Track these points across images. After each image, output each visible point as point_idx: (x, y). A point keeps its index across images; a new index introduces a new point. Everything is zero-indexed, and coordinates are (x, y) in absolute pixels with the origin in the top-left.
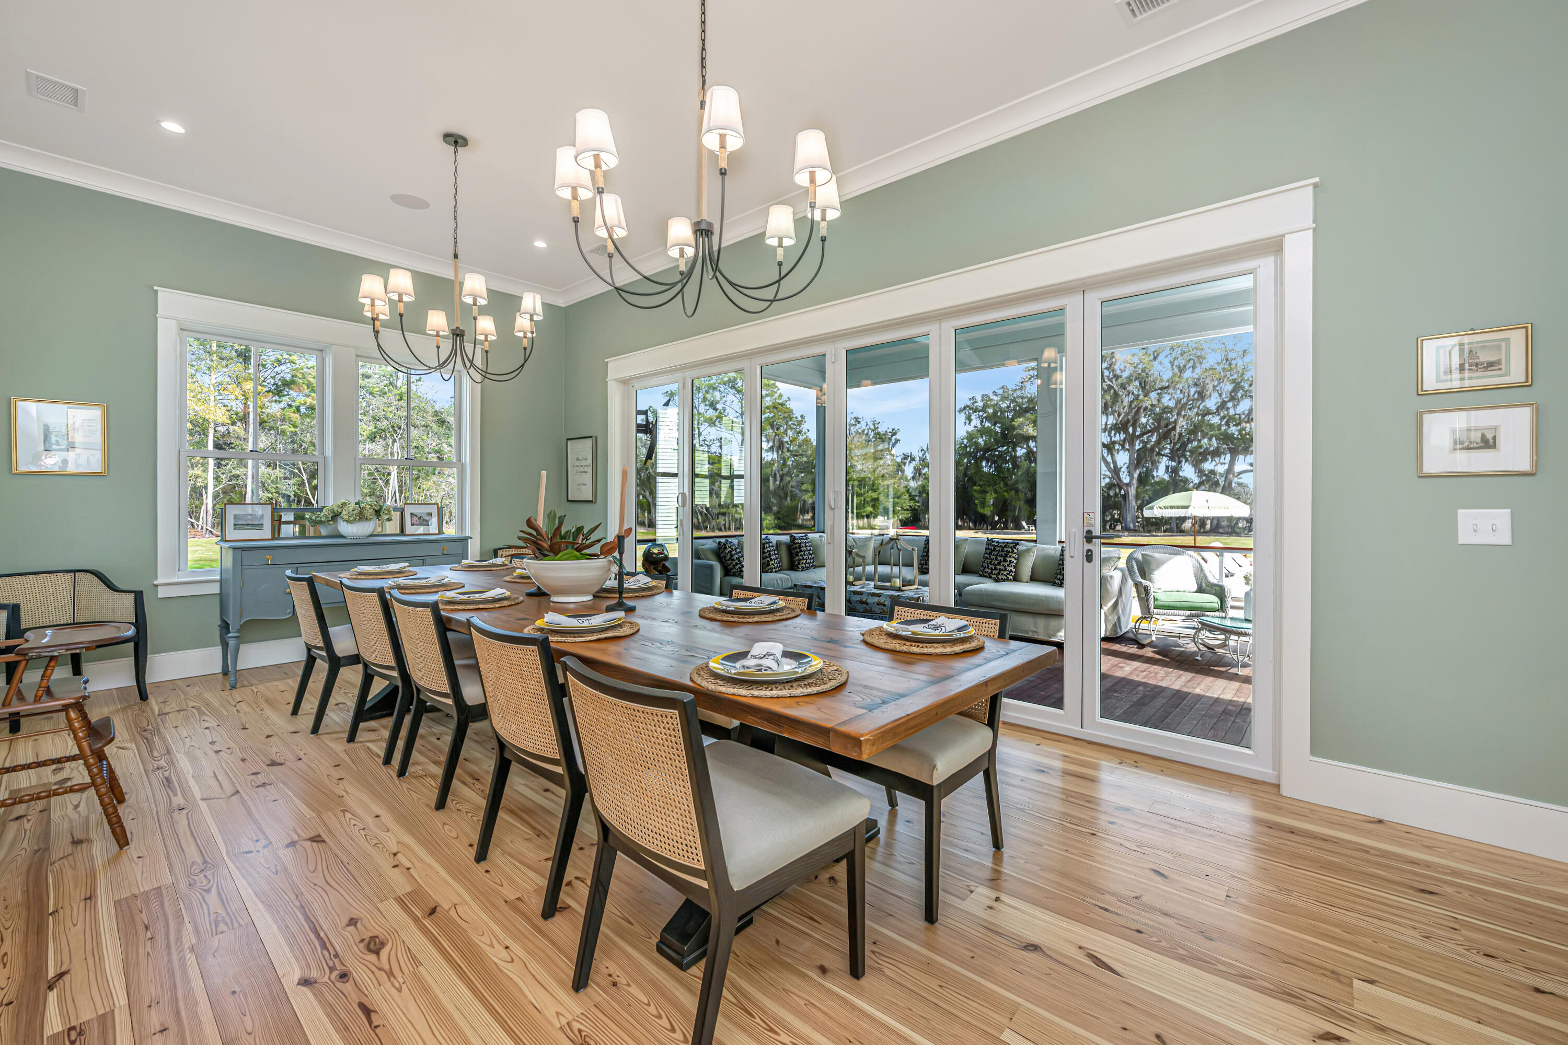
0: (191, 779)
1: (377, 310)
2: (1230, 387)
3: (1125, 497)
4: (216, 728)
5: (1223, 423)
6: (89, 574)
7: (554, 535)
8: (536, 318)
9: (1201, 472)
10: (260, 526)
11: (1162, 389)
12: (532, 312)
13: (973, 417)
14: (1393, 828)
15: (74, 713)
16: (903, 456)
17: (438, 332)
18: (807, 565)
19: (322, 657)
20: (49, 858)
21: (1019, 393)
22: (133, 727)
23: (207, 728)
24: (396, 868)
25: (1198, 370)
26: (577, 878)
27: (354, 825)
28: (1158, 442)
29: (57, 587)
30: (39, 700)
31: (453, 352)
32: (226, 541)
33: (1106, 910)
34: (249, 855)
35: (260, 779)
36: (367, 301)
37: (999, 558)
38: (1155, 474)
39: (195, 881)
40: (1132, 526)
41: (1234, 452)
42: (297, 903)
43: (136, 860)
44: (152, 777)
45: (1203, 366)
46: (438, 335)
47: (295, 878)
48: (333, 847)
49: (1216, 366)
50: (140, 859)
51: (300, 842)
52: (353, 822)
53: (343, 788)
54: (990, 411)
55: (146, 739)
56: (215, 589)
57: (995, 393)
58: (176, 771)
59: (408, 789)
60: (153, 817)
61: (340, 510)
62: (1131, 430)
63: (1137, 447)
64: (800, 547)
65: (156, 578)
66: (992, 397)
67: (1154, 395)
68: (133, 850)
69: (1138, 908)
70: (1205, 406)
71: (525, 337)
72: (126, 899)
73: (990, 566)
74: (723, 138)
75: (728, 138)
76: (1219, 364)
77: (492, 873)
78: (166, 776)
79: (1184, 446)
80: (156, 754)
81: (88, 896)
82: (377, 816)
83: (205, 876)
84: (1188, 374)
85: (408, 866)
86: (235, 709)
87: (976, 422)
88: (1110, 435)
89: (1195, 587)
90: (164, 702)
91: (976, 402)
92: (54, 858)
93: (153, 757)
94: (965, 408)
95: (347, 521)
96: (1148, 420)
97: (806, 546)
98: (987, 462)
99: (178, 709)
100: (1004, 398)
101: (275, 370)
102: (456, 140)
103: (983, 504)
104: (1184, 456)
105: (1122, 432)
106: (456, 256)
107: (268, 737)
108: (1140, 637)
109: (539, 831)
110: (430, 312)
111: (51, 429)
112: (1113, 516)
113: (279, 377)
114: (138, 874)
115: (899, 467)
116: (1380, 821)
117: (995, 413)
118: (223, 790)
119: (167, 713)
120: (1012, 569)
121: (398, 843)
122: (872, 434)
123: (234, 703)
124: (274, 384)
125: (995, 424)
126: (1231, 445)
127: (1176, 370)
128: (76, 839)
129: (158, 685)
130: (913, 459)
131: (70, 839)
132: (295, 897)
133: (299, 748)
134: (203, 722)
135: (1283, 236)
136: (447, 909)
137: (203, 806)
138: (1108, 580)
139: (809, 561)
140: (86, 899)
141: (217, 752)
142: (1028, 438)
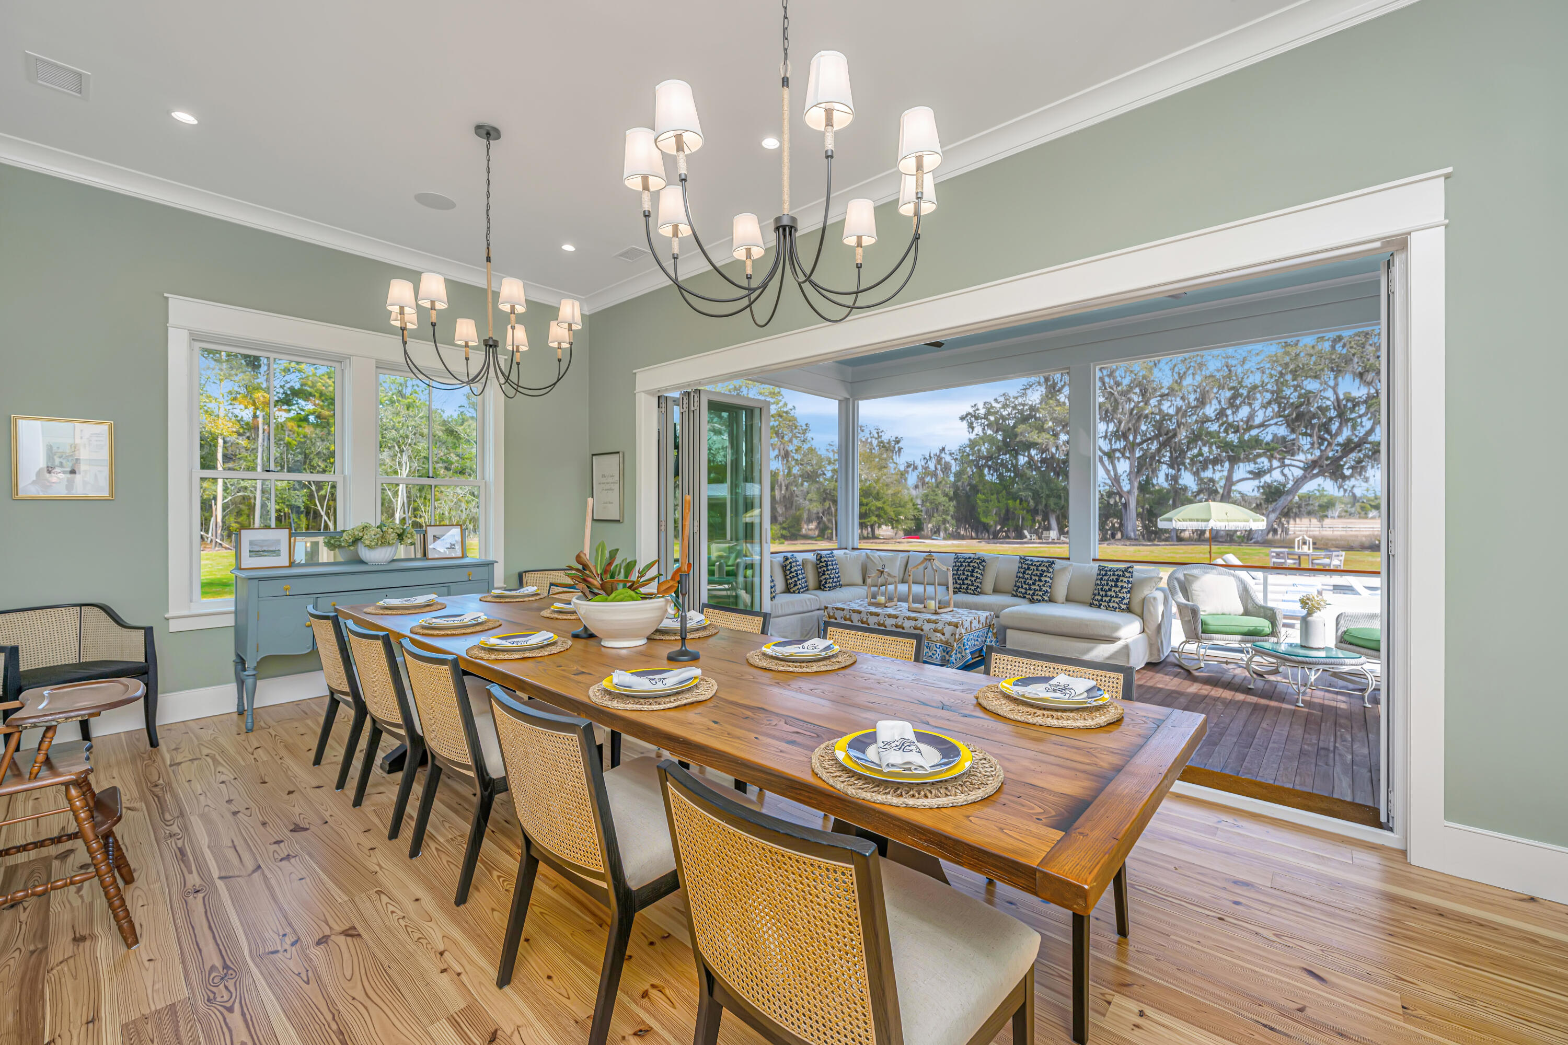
0: (207, 850)
1: (407, 317)
2: (1229, 394)
3: (1125, 505)
4: (232, 781)
5: (1222, 430)
6: (96, 609)
7: (605, 571)
8: (574, 327)
9: (1201, 481)
10: (277, 553)
11: (1162, 396)
12: (571, 321)
13: (975, 425)
14: (1550, 908)
15: (74, 789)
16: (906, 464)
17: (467, 343)
18: (834, 584)
19: (347, 703)
20: (47, 963)
21: (1020, 400)
22: (143, 781)
23: (223, 782)
24: (445, 974)
26: (653, 986)
27: (392, 912)
28: (1159, 450)
29: (62, 623)
30: (35, 778)
31: (486, 367)
32: (241, 569)
33: (1272, 1029)
34: (275, 955)
35: (284, 850)
36: (395, 309)
37: (1034, 578)
38: (1155, 482)
39: (214, 993)
40: (1132, 535)
41: (1234, 460)
42: (334, 1027)
43: (147, 964)
44: (164, 846)
46: (467, 346)
47: (330, 989)
48: (370, 943)
49: (1216, 373)
50: (152, 963)
51: (333, 937)
52: (391, 908)
53: (375, 861)
54: (992, 418)
55: (157, 796)
56: (230, 621)
57: (996, 400)
58: (190, 840)
59: (448, 861)
60: (165, 902)
61: (361, 534)
62: (1131, 438)
63: (1137, 455)
64: (827, 565)
65: (167, 611)
66: (994, 404)
67: (1153, 402)
68: (142, 949)
69: (1306, 1026)
70: (1203, 413)
71: (559, 348)
72: (134, 1021)
73: (1024, 586)
74: (829, 113)
75: (835, 113)
76: (1218, 371)
77: (555, 979)
78: (179, 846)
79: (1183, 453)
80: (168, 817)
81: (90, 1019)
82: (417, 900)
83: (226, 987)
84: (1188, 381)
85: (459, 971)
86: (252, 757)
87: (978, 430)
88: (1110, 443)
89: (1241, 610)
90: (176, 749)
91: (978, 409)
92: (53, 962)
93: (164, 821)
94: (967, 415)
95: (369, 547)
96: (1148, 428)
97: (833, 565)
98: (989, 470)
99: (191, 757)
100: (1005, 406)
101: (285, 379)
102: (488, 133)
103: (986, 513)
104: (1184, 464)
105: (1122, 440)
106: (488, 259)
107: (290, 793)
108: (1183, 661)
109: (601, 919)
110: (459, 321)
111: (55, 449)
112: (1113, 525)
113: (288, 386)
114: (149, 984)
115: (903, 475)
116: (1532, 899)
117: (997, 420)
118: (243, 866)
119: (179, 764)
120: (1048, 589)
121: (444, 936)
122: (875, 442)
123: (250, 750)
124: (284, 393)
125: (997, 432)
126: (1231, 453)
127: (1176, 377)
128: (78, 935)
129: (169, 727)
130: (915, 468)
131: (71, 936)
132: (331, 1016)
133: (324, 807)
134: (218, 775)
135: (1409, 233)
136: (509, 1034)
137: (220, 884)
138: (1150, 602)
139: (835, 580)
140: (88, 1023)
141: (235, 813)
142: (1029, 445)
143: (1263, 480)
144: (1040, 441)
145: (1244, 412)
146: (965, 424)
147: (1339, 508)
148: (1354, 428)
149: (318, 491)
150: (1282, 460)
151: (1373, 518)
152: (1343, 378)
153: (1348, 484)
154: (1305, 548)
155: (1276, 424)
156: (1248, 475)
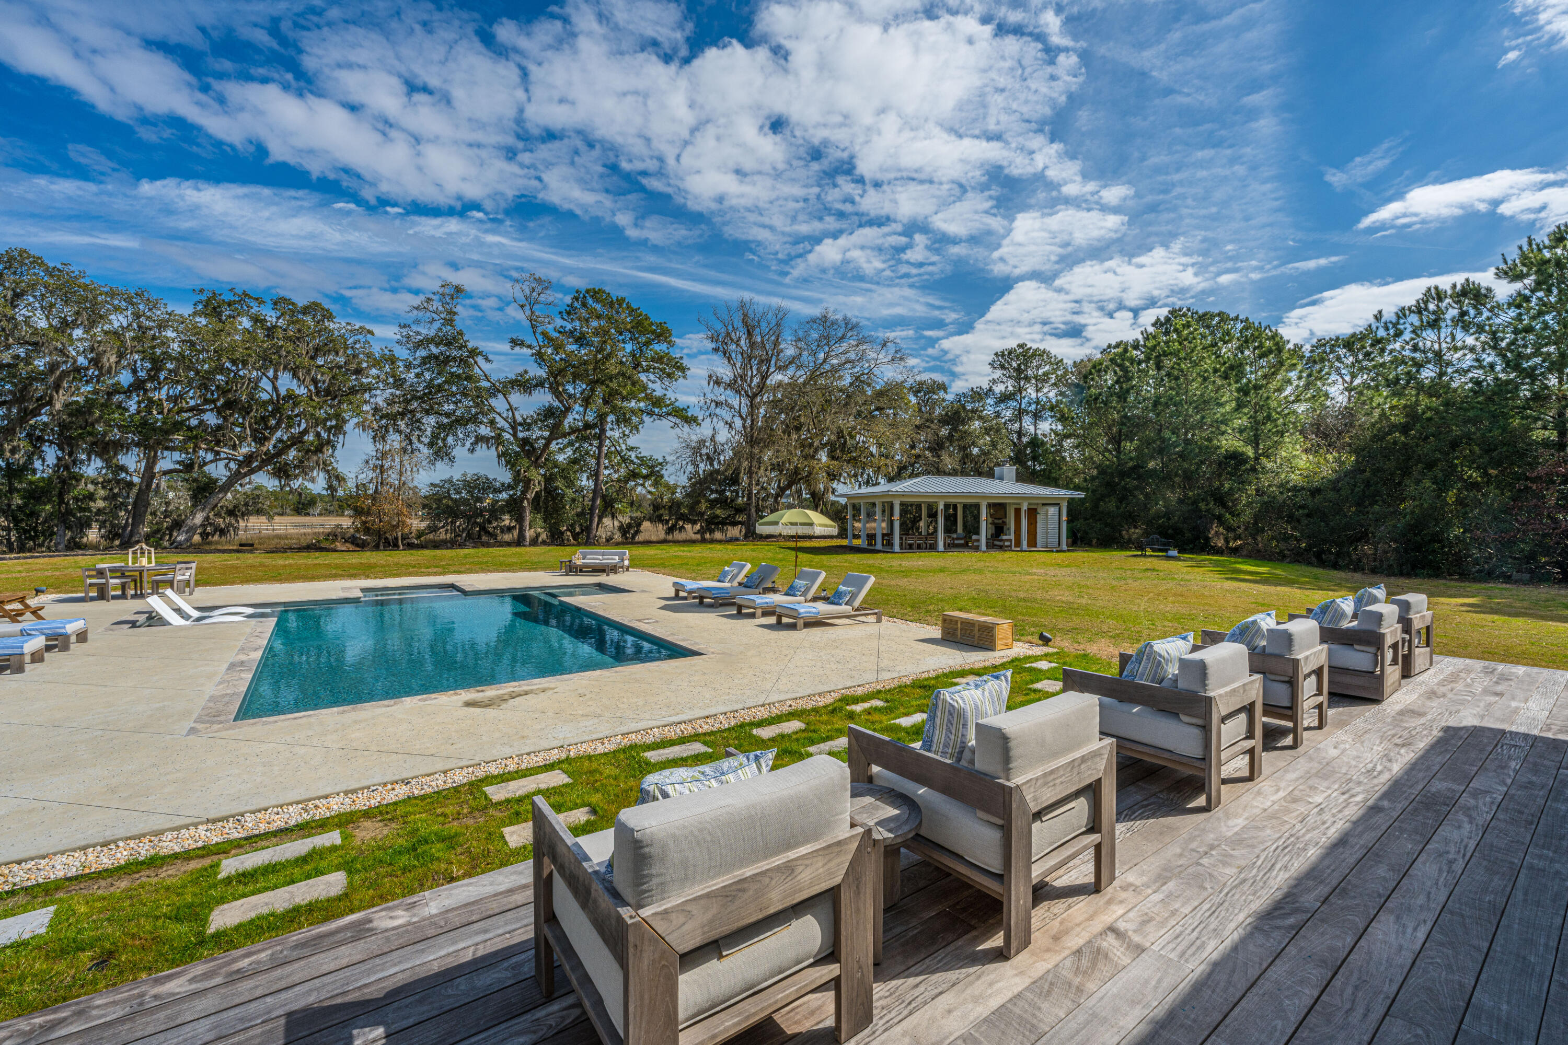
76: (125, 329)
148: (289, 425)
150: (213, 451)
152: (282, 373)
153: (294, 484)
156: (177, 466)
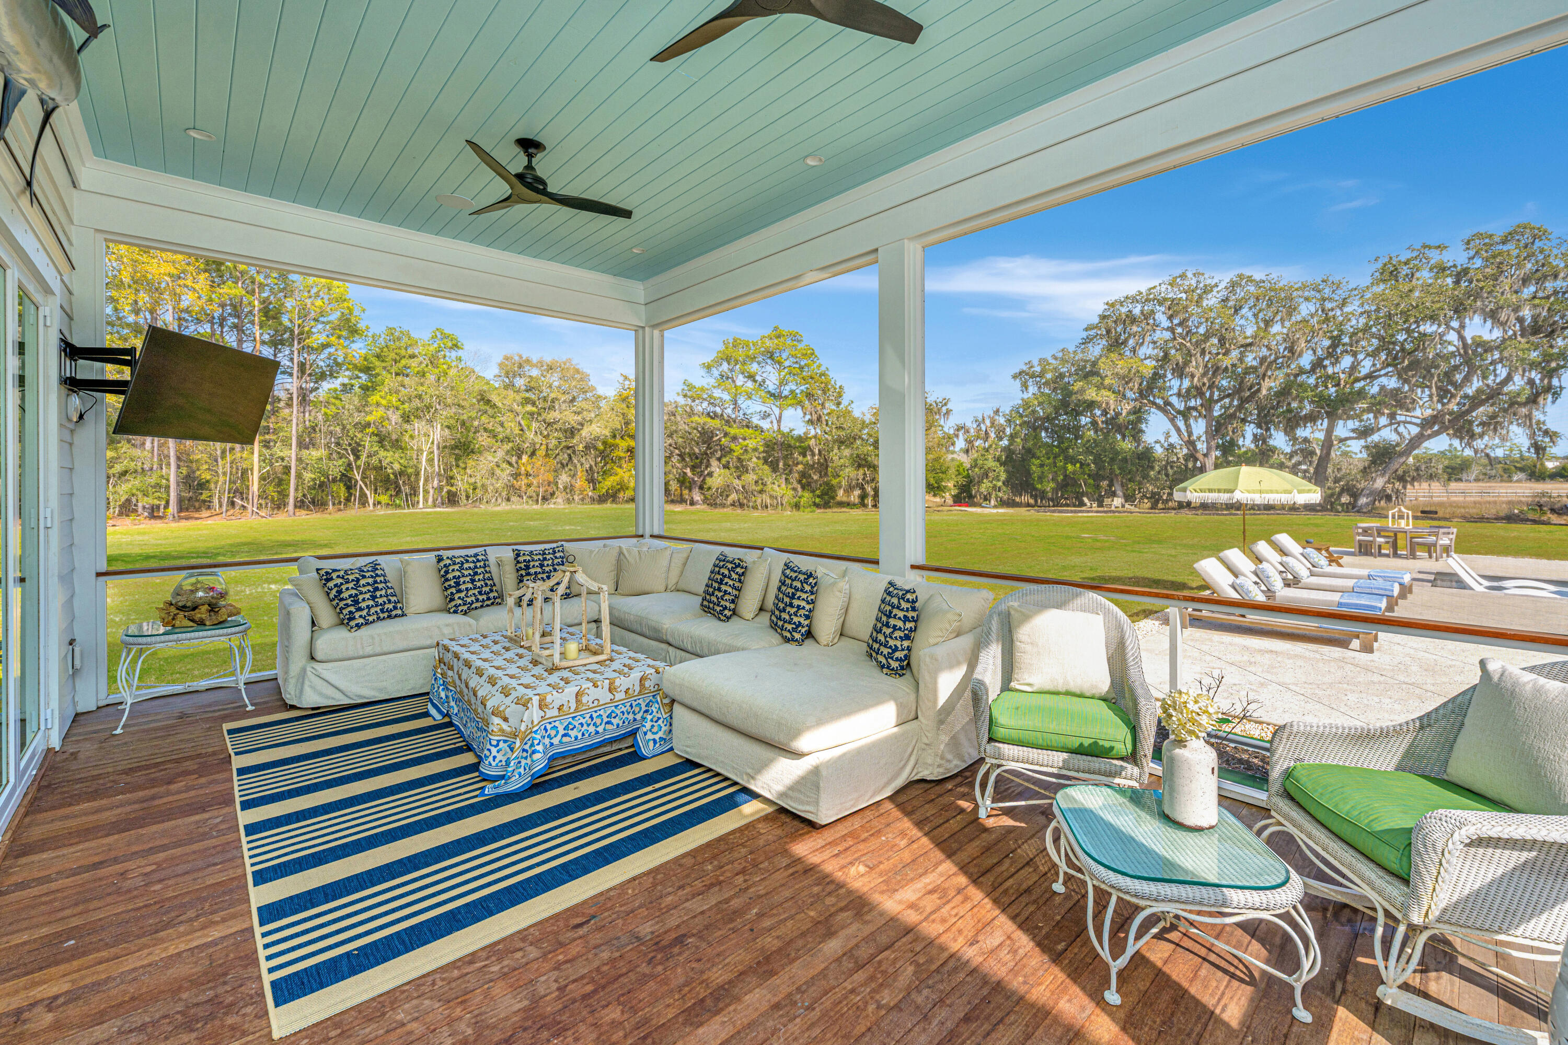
2: (1327, 343)
3: (1201, 469)
5: (1319, 383)
11: (1246, 346)
13: (1030, 383)
16: (955, 427)
21: (1080, 355)
25: (1287, 324)
28: (1241, 407)
38: (1241, 442)
41: (1332, 416)
45: (1293, 318)
49: (1309, 318)
54: (1049, 376)
57: (1054, 357)
62: (1208, 394)
63: (1216, 414)
66: (1051, 361)
67: (1235, 354)
70: (1297, 365)
76: (1312, 316)
79: (1272, 410)
84: (1275, 328)
87: (1033, 389)
88: (1185, 401)
91: (1032, 367)
94: (1020, 373)
96: (1228, 382)
98: (1046, 432)
100: (1064, 362)
103: (1042, 479)
104: (1274, 422)
105: (1198, 397)
117: (1054, 378)
125: (1054, 391)
126: (1328, 409)
127: (1262, 325)
130: (965, 431)
142: (1091, 405)
143: (1369, 439)
144: (1099, 399)
145: (1347, 361)
146: (1018, 383)
147: (1475, 471)
148: (1485, 377)
149: (356, 461)
150: (1392, 416)
151: (1519, 481)
152: (1471, 319)
153: (1479, 444)
154: (1403, 523)
155: (1386, 375)
156: (1352, 435)
